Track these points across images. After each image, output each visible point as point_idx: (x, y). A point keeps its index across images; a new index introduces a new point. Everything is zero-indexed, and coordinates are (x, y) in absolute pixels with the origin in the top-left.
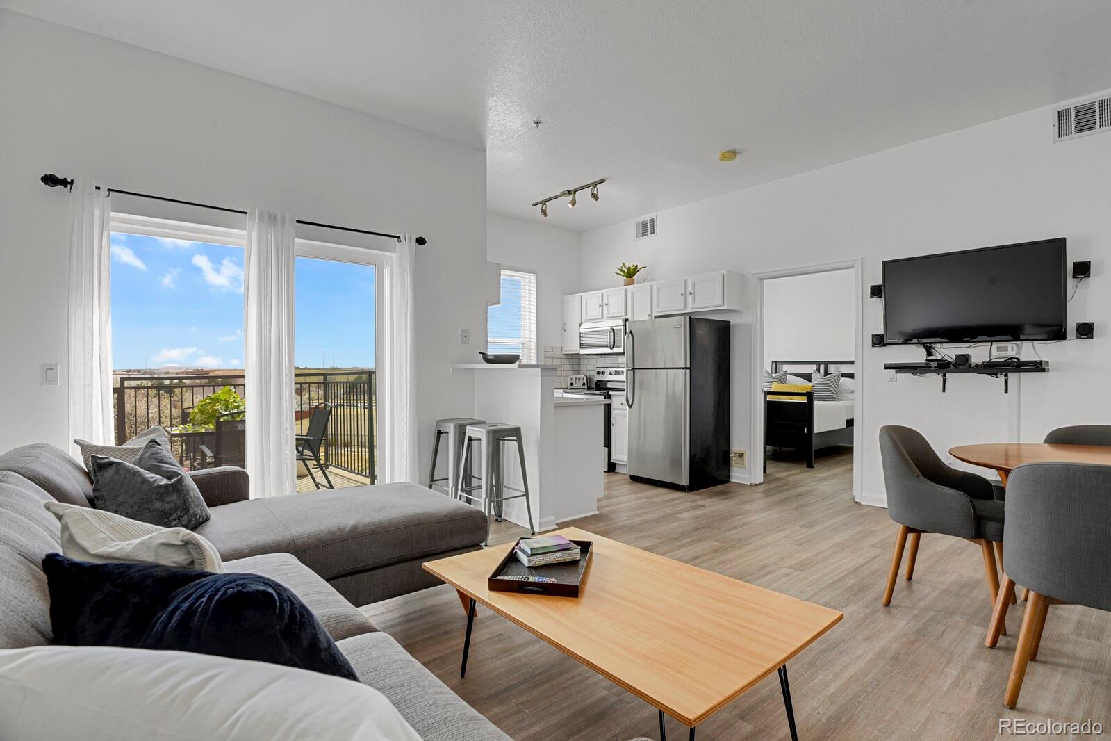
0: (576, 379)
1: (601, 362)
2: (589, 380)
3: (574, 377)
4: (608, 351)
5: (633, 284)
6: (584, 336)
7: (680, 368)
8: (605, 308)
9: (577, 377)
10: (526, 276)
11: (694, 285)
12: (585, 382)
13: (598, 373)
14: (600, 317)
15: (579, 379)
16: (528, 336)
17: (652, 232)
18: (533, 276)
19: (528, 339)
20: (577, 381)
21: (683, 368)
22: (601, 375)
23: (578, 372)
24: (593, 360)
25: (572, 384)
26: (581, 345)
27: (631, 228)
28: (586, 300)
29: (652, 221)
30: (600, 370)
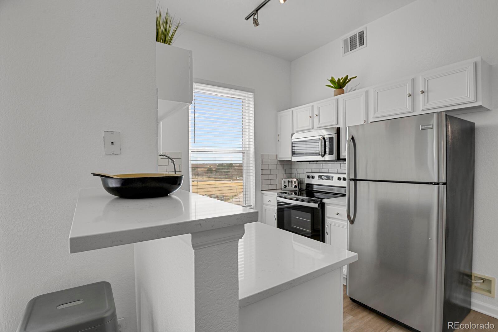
0: (289, 182)
1: (310, 167)
2: (300, 182)
3: (287, 180)
4: (319, 158)
5: (344, 93)
6: (295, 145)
7: (431, 183)
8: (316, 119)
9: (290, 180)
10: (246, 94)
11: (427, 81)
12: (296, 184)
13: (308, 177)
14: (311, 127)
15: (292, 182)
16: (247, 146)
17: (362, 43)
18: (251, 95)
19: (247, 149)
20: (290, 183)
21: (436, 184)
22: (311, 179)
23: (290, 176)
24: (303, 166)
25: (285, 186)
26: (294, 153)
27: (339, 44)
28: (298, 113)
29: (362, 34)
30: (311, 175)
